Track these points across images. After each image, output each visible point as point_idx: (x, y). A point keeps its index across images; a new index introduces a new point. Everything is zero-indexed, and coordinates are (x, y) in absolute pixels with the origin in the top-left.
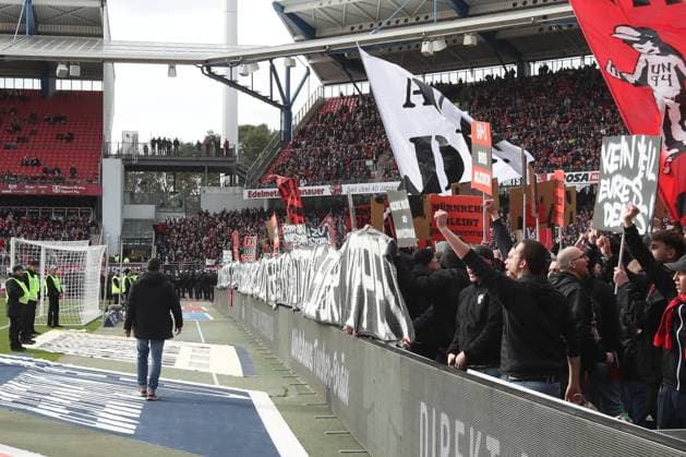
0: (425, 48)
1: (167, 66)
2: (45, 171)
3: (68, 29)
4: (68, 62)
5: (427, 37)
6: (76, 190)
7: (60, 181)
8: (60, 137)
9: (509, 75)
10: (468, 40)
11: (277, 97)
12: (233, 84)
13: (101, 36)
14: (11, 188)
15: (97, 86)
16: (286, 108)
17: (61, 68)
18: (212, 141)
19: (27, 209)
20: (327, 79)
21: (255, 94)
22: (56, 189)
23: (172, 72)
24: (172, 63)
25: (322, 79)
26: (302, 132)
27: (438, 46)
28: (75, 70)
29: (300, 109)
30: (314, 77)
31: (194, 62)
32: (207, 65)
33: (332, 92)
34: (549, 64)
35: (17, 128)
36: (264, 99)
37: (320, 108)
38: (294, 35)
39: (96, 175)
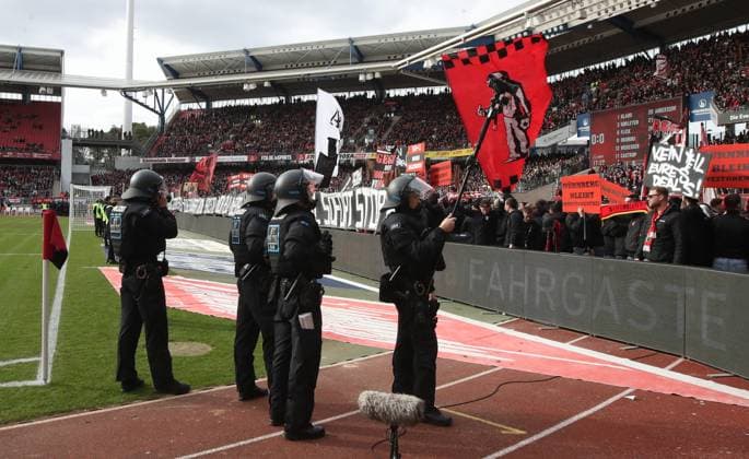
0: (245, 87)
1: (99, 91)
2: (28, 145)
3: (42, 67)
4: (46, 86)
5: (248, 82)
6: (46, 156)
7: (36, 151)
8: (35, 127)
9: (281, 102)
10: (266, 84)
11: (158, 109)
12: (131, 98)
13: (60, 71)
14: (9, 154)
15: (59, 99)
16: (162, 115)
17: (42, 89)
18: (115, 131)
19: (18, 166)
20: (182, 99)
21: (147, 107)
22: (35, 155)
23: (104, 93)
24: (104, 89)
25: (180, 99)
26: (171, 128)
27: (252, 87)
28: (50, 91)
29: (168, 115)
30: (176, 100)
31: (118, 89)
32: (125, 91)
33: (184, 107)
34: (302, 97)
35: (10, 121)
36: (152, 110)
37: (179, 115)
38: (167, 76)
39: (58, 148)
